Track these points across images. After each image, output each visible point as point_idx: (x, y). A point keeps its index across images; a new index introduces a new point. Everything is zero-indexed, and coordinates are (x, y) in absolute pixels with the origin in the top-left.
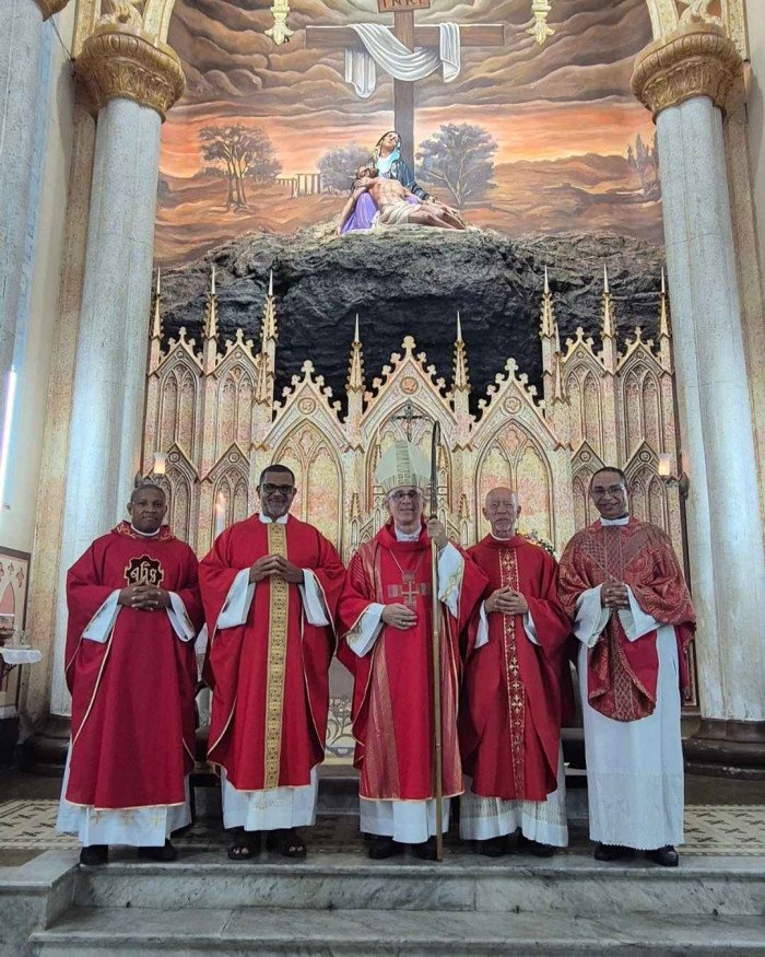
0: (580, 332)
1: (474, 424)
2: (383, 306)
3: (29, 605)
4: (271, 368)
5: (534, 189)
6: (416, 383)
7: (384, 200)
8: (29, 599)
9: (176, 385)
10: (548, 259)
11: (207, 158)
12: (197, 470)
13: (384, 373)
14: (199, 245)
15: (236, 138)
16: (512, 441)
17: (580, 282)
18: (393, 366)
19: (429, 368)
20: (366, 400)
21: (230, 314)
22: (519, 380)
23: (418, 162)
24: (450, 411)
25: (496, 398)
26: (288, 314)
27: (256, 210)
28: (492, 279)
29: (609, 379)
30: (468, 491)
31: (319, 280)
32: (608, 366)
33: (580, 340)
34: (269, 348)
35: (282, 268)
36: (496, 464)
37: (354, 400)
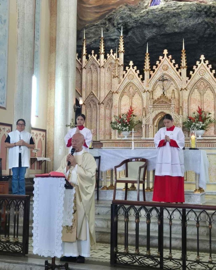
1: (188, 80)
2: (159, 38)
3: (47, 145)
4: (122, 62)
6: (168, 67)
8: (47, 143)
9: (91, 71)
12: (99, 100)
13: (157, 64)
14: (103, 13)
16: (202, 86)
18: (160, 61)
19: (172, 61)
20: (151, 74)
21: (109, 43)
22: (205, 63)
24: (180, 76)
25: (196, 70)
26: (128, 43)
28: (199, 24)
30: (185, 105)
31: (138, 29)
34: (122, 56)
35: (125, 25)
36: (196, 95)
37: (147, 74)
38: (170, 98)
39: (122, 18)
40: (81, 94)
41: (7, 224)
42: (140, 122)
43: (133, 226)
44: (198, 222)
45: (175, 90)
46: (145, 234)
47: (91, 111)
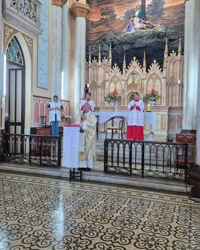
0: (173, 51)
1: (147, 74)
2: (131, 50)
4: (110, 64)
5: (174, 13)
6: (136, 67)
7: (135, 24)
8: (70, 108)
9: (94, 69)
10: (170, 34)
11: (102, 16)
12: (98, 85)
13: (130, 65)
14: (100, 36)
15: (107, 10)
16: (154, 77)
17: (178, 38)
18: (131, 63)
19: (138, 63)
20: (126, 70)
21: (104, 54)
22: (156, 64)
23: (146, 10)
24: (142, 71)
25: (151, 68)
26: (114, 53)
27: (112, 26)
28: (154, 42)
29: (179, 61)
30: (145, 88)
31: (119, 45)
32: (179, 59)
33: (173, 53)
34: (110, 60)
35: (113, 43)
36: (151, 82)
37: (124, 71)
38: (136, 84)
39: (111, 39)
40: (88, 81)
41: (50, 151)
42: (120, 97)
43: (115, 152)
44: (150, 150)
45: (140, 79)
46: (122, 156)
47: (94, 91)
